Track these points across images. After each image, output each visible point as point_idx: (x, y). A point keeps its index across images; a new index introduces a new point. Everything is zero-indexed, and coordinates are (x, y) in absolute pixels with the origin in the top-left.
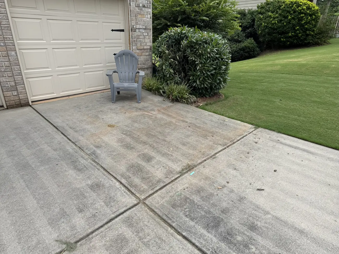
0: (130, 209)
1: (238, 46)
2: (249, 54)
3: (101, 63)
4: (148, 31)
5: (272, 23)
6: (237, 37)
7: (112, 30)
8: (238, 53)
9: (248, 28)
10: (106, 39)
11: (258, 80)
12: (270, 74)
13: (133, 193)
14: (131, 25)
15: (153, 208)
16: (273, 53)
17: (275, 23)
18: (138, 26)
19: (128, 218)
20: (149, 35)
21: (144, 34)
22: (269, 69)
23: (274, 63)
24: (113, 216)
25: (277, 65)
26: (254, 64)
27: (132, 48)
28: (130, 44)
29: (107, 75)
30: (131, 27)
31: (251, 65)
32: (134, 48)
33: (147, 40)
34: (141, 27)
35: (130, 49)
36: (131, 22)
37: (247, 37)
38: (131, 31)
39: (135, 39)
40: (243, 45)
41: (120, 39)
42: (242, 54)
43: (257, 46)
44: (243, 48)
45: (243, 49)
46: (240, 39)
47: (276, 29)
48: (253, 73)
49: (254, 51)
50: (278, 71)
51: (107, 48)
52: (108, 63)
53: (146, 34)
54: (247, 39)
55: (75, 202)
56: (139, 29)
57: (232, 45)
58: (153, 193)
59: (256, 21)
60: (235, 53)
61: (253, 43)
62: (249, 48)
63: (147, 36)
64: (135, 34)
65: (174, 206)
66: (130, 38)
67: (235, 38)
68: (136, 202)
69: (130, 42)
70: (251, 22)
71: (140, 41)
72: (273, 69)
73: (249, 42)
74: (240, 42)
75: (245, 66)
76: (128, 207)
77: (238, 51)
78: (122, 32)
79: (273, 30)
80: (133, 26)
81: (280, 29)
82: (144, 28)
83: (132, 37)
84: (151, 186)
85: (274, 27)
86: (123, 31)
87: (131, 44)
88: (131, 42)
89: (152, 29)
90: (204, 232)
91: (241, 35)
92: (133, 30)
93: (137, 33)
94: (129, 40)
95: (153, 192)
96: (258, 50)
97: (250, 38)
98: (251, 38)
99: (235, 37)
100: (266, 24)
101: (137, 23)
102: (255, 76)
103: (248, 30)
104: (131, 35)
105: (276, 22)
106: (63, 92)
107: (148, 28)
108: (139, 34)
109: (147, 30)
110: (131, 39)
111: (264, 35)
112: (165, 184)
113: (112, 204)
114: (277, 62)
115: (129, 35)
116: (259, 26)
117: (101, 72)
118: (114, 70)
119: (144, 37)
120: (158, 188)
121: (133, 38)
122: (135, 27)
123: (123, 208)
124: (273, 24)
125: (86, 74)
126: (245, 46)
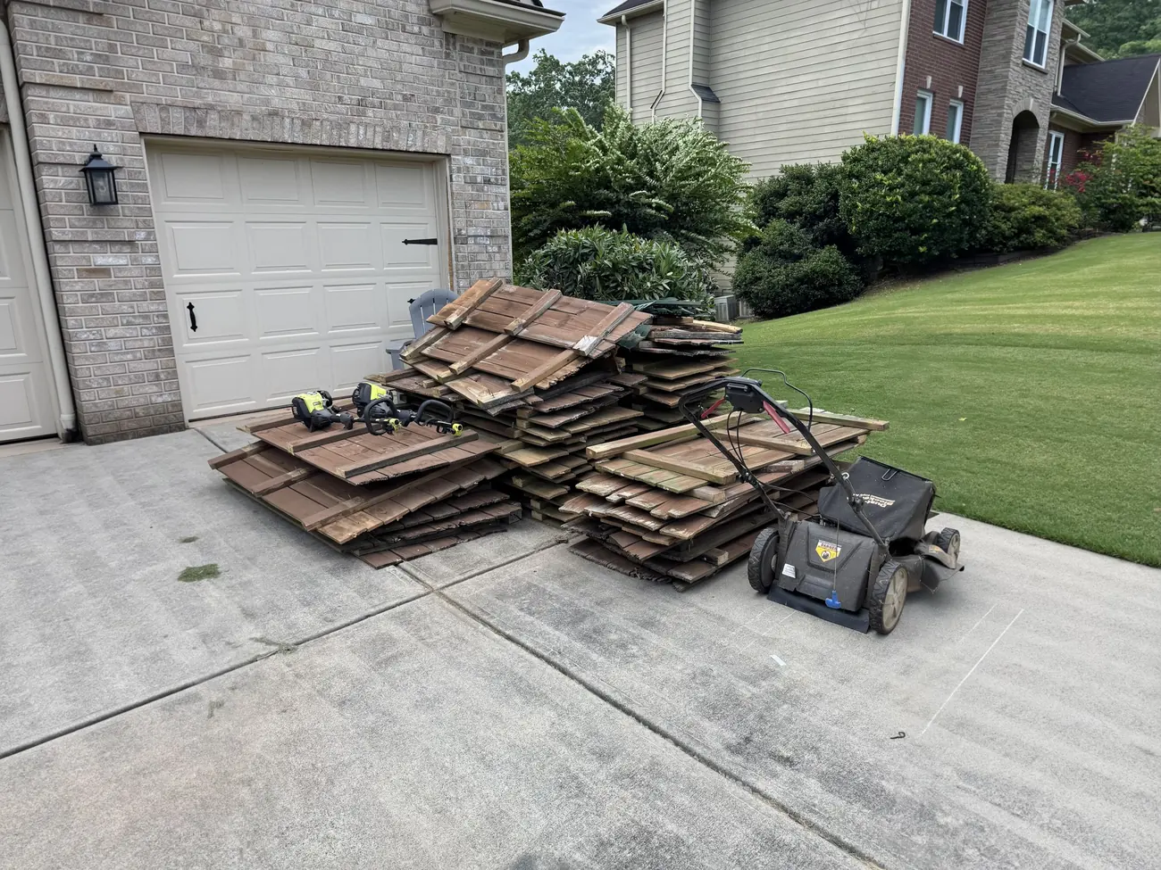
0: (407, 601)
1: (793, 269)
2: (827, 292)
3: (374, 324)
4: (500, 241)
5: (887, 203)
6: (786, 246)
7: (406, 242)
8: (792, 291)
9: (821, 218)
10: (390, 265)
11: (825, 365)
12: (870, 346)
13: (418, 580)
14: (454, 229)
15: (457, 600)
16: (903, 286)
17: (897, 202)
18: (472, 231)
19: (403, 613)
20: (503, 250)
21: (489, 248)
22: (869, 332)
23: (893, 316)
24: (373, 610)
25: (895, 321)
26: (831, 321)
27: (458, 286)
28: (452, 275)
29: (389, 352)
30: (454, 233)
31: (825, 323)
32: (461, 285)
33: (496, 265)
34: (480, 232)
35: (452, 286)
36: (454, 221)
37: (820, 242)
38: (455, 243)
39: (466, 263)
40: (805, 267)
41: (427, 264)
42: (804, 293)
43: (851, 270)
44: (806, 275)
45: (806, 279)
46: (796, 251)
47: (901, 219)
48: (820, 344)
49: (840, 284)
50: (892, 337)
51: (391, 287)
52: (395, 323)
53: (496, 249)
54: (819, 250)
55: (297, 592)
56: (476, 236)
57: (774, 269)
58: (463, 580)
59: (841, 199)
60: (783, 290)
61: (837, 261)
62: (825, 276)
63: (497, 255)
64: (465, 249)
65: (501, 596)
66: (451, 259)
67: (781, 248)
68: (422, 592)
69: (452, 269)
70: (828, 202)
71: (479, 267)
72: (881, 333)
73: (825, 259)
74: (798, 258)
75: (806, 328)
76: (405, 599)
77: (793, 285)
78: (431, 246)
79: (892, 222)
80: (460, 230)
81: (912, 219)
82: (489, 234)
83: (457, 257)
84: (460, 569)
85: (893, 214)
86: (434, 242)
87: (455, 274)
88: (454, 270)
89: (510, 237)
90: (549, 629)
91: (801, 238)
92: (460, 239)
93: (471, 246)
94: (451, 265)
95: (462, 577)
96: (854, 280)
97: (827, 247)
98: (831, 245)
99: (782, 244)
100: (868, 206)
101: (469, 224)
102: (823, 354)
103: (821, 224)
104: (453, 253)
105: (900, 198)
106: (274, 395)
107: (499, 234)
108: (476, 248)
109: (498, 239)
110: (454, 262)
111: (868, 238)
112: (491, 566)
113: (373, 594)
114: (899, 312)
115: (450, 253)
116: (849, 213)
117: (375, 346)
118: (406, 341)
119: (490, 256)
120: (476, 571)
121: (460, 259)
122: (464, 232)
123: (394, 599)
124: (890, 205)
125: (336, 350)
126: (814, 271)
